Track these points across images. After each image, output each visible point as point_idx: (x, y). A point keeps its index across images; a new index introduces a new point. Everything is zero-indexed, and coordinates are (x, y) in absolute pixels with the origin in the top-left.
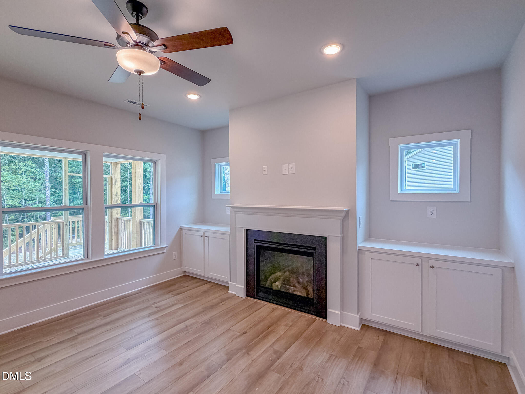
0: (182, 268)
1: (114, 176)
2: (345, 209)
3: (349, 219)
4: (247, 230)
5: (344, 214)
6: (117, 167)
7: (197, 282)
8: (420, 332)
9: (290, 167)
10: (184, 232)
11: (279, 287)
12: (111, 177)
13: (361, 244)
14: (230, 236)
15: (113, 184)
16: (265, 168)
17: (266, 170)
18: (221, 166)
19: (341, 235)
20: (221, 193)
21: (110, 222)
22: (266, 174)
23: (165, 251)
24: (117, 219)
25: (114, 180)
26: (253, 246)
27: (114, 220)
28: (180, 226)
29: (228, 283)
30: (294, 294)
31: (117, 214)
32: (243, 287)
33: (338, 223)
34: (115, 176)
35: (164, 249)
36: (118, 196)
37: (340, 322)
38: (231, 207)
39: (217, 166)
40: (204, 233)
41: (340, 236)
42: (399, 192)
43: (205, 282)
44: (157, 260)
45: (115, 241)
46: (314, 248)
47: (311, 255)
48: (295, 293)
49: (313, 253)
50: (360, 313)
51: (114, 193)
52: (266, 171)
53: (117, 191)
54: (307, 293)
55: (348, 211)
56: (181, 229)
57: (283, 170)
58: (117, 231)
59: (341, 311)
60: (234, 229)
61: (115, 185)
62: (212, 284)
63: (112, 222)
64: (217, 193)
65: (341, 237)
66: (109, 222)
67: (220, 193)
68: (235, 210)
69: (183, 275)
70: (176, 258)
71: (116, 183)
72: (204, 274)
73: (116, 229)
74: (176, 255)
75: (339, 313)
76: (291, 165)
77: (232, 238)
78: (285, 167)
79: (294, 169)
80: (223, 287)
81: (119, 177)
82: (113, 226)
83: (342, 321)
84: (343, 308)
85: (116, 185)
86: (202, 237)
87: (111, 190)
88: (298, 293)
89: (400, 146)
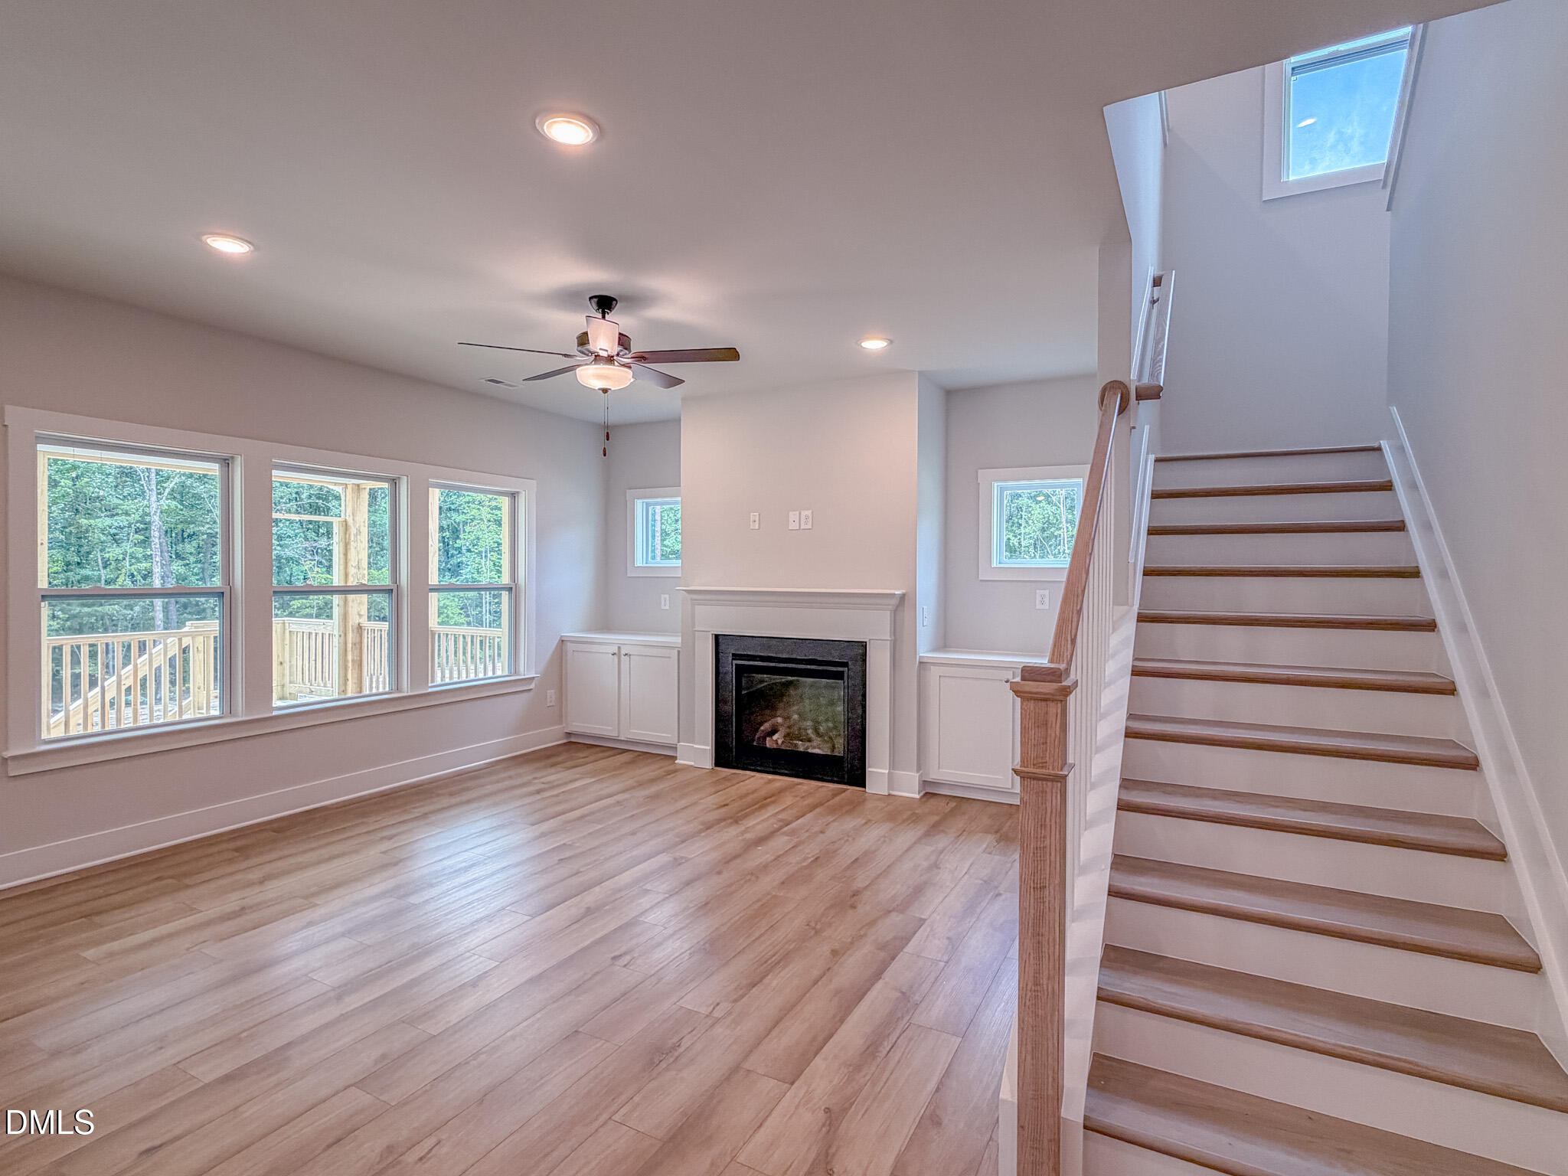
0: (564, 725)
1: (353, 520)
2: (896, 593)
3: (904, 611)
4: (717, 637)
5: (894, 602)
6: (361, 496)
7: (597, 753)
8: (1009, 789)
9: (803, 518)
10: (570, 647)
11: (780, 742)
12: (346, 521)
13: (924, 651)
14: (679, 652)
15: (350, 539)
16: (755, 516)
17: (757, 520)
18: (648, 505)
19: (891, 637)
20: (647, 565)
21: (343, 635)
22: (757, 528)
23: (532, 686)
24: (360, 628)
25: (353, 531)
26: (730, 667)
27: (353, 631)
28: (562, 636)
29: (675, 748)
30: (808, 752)
31: (360, 616)
32: (709, 748)
33: (886, 617)
34: (357, 518)
35: (531, 684)
36: (361, 571)
37: (889, 790)
38: (685, 590)
39: (639, 505)
40: (619, 648)
41: (889, 638)
42: (994, 565)
43: (616, 751)
44: (516, 705)
45: (355, 683)
46: (845, 664)
47: (839, 676)
48: (810, 751)
49: (843, 672)
50: (921, 772)
51: (353, 562)
52: (757, 522)
53: (360, 558)
54: (833, 748)
55: (903, 597)
56: (562, 641)
57: (791, 520)
58: (358, 658)
59: (890, 769)
60: (690, 636)
61: (356, 541)
62: (636, 754)
63: (345, 635)
64: (639, 565)
65: (891, 641)
66: (340, 636)
67: (645, 565)
68: (695, 597)
69: (565, 741)
70: (554, 704)
71: (358, 537)
72: (619, 733)
73: (357, 652)
74: (554, 697)
75: (887, 771)
76: (804, 513)
77: (684, 656)
78: (793, 516)
79: (810, 520)
80: (662, 757)
81: (364, 522)
82: (350, 645)
83: (891, 786)
84: (893, 765)
85: (359, 541)
86: (616, 657)
87: (346, 555)
88: (817, 751)
89: (996, 484)
